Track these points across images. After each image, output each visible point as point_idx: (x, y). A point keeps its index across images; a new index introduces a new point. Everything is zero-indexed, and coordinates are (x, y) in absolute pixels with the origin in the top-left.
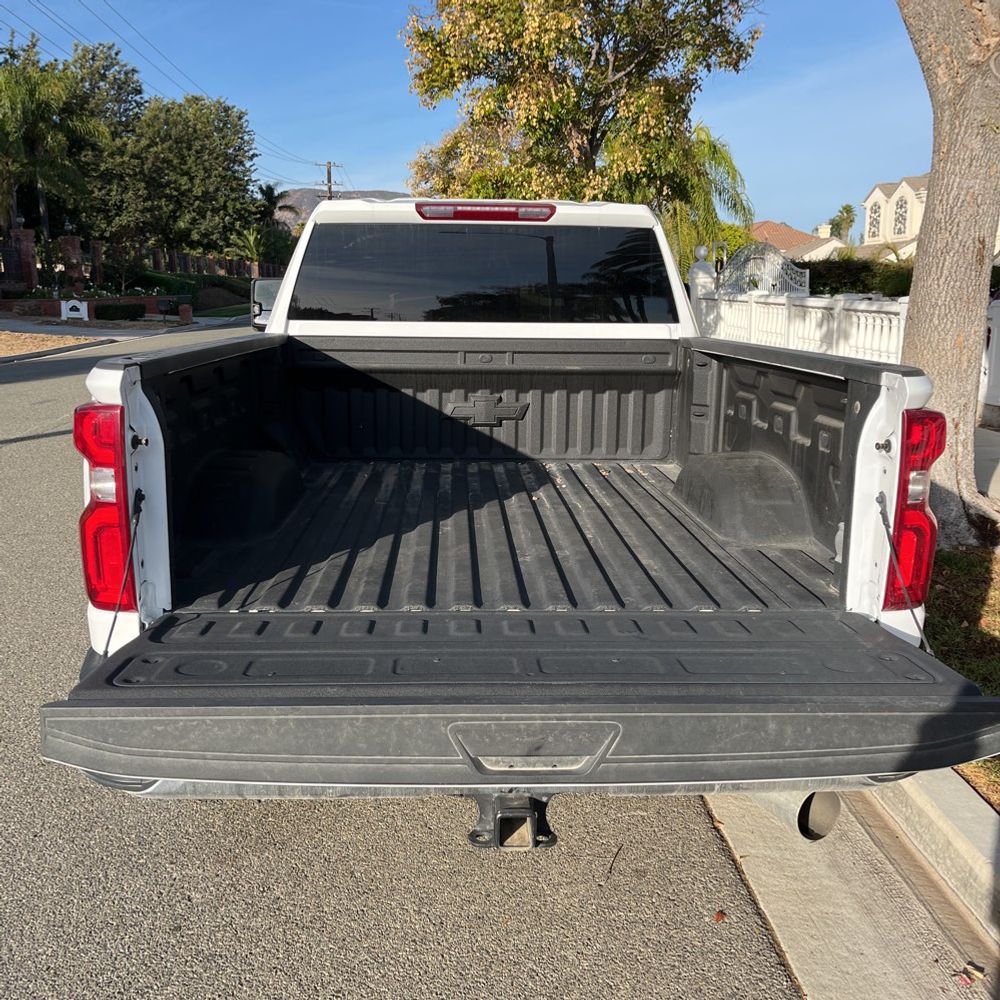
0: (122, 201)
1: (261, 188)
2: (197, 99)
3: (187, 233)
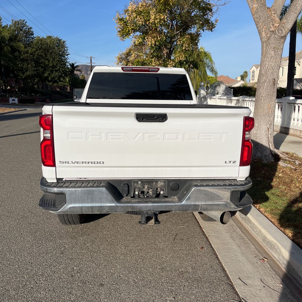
0: (27, 68)
1: (70, 64)
2: (50, 37)
3: (47, 77)
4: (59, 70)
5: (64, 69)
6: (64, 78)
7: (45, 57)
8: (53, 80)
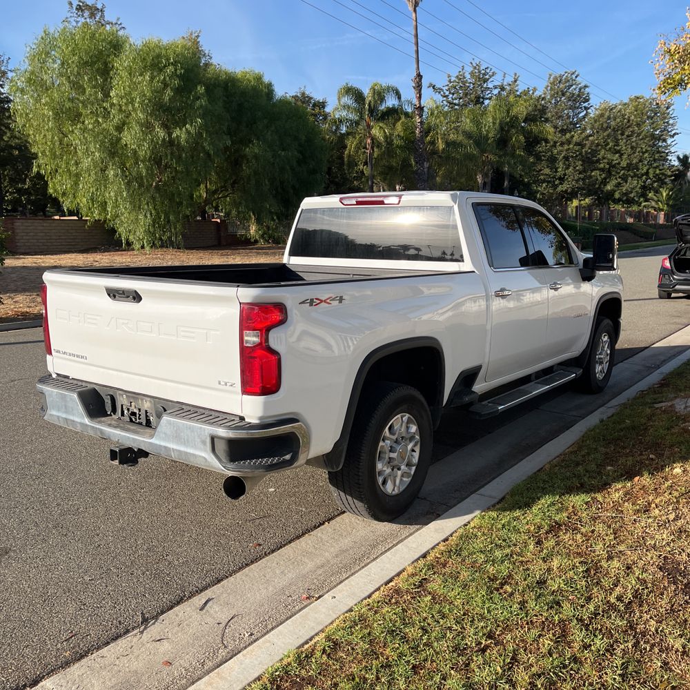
0: (565, 175)
1: (678, 158)
2: (638, 98)
3: (612, 193)
4: (647, 173)
5: (660, 170)
6: (657, 191)
7: (615, 146)
8: (625, 198)
